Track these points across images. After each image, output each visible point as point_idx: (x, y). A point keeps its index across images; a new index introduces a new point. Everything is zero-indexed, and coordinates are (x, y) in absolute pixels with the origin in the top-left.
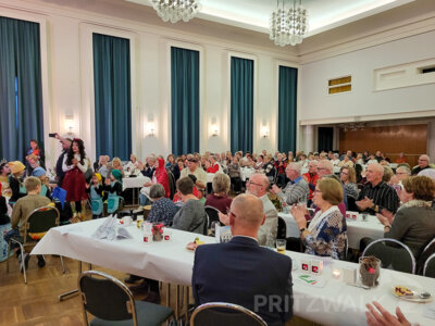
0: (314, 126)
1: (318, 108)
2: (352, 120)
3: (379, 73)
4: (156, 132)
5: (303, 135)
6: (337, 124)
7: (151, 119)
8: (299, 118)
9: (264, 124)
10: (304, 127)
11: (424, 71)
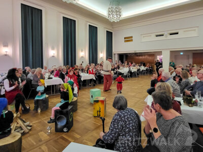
0: (118, 54)
1: (120, 47)
2: (133, 52)
3: (142, 36)
4: (56, 55)
5: (115, 57)
6: (125, 54)
7: (53, 49)
8: (113, 51)
9: (101, 53)
10: (115, 54)
11: (157, 36)
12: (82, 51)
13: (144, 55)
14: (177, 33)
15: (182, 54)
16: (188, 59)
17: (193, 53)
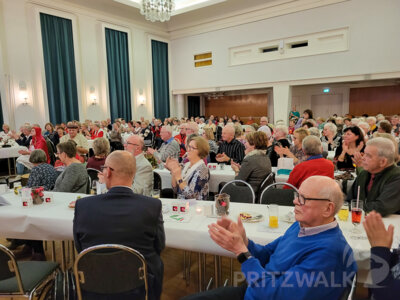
0: (184, 95)
1: (186, 80)
2: (214, 90)
3: (232, 51)
4: (30, 101)
5: (176, 104)
6: (202, 94)
7: (23, 87)
8: (171, 89)
9: (141, 94)
10: (175, 96)
11: (265, 51)
12: (92, 90)
13: (246, 97)
14: (305, 44)
15: (327, 91)
16: (341, 102)
17: (351, 90)
